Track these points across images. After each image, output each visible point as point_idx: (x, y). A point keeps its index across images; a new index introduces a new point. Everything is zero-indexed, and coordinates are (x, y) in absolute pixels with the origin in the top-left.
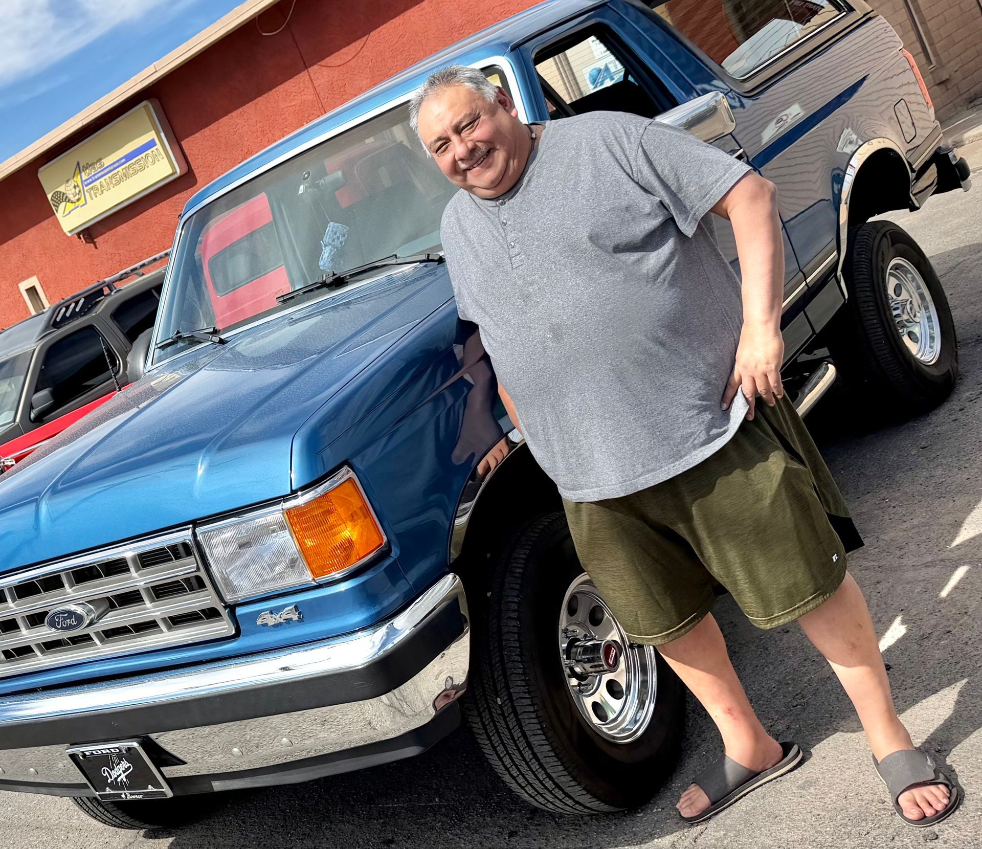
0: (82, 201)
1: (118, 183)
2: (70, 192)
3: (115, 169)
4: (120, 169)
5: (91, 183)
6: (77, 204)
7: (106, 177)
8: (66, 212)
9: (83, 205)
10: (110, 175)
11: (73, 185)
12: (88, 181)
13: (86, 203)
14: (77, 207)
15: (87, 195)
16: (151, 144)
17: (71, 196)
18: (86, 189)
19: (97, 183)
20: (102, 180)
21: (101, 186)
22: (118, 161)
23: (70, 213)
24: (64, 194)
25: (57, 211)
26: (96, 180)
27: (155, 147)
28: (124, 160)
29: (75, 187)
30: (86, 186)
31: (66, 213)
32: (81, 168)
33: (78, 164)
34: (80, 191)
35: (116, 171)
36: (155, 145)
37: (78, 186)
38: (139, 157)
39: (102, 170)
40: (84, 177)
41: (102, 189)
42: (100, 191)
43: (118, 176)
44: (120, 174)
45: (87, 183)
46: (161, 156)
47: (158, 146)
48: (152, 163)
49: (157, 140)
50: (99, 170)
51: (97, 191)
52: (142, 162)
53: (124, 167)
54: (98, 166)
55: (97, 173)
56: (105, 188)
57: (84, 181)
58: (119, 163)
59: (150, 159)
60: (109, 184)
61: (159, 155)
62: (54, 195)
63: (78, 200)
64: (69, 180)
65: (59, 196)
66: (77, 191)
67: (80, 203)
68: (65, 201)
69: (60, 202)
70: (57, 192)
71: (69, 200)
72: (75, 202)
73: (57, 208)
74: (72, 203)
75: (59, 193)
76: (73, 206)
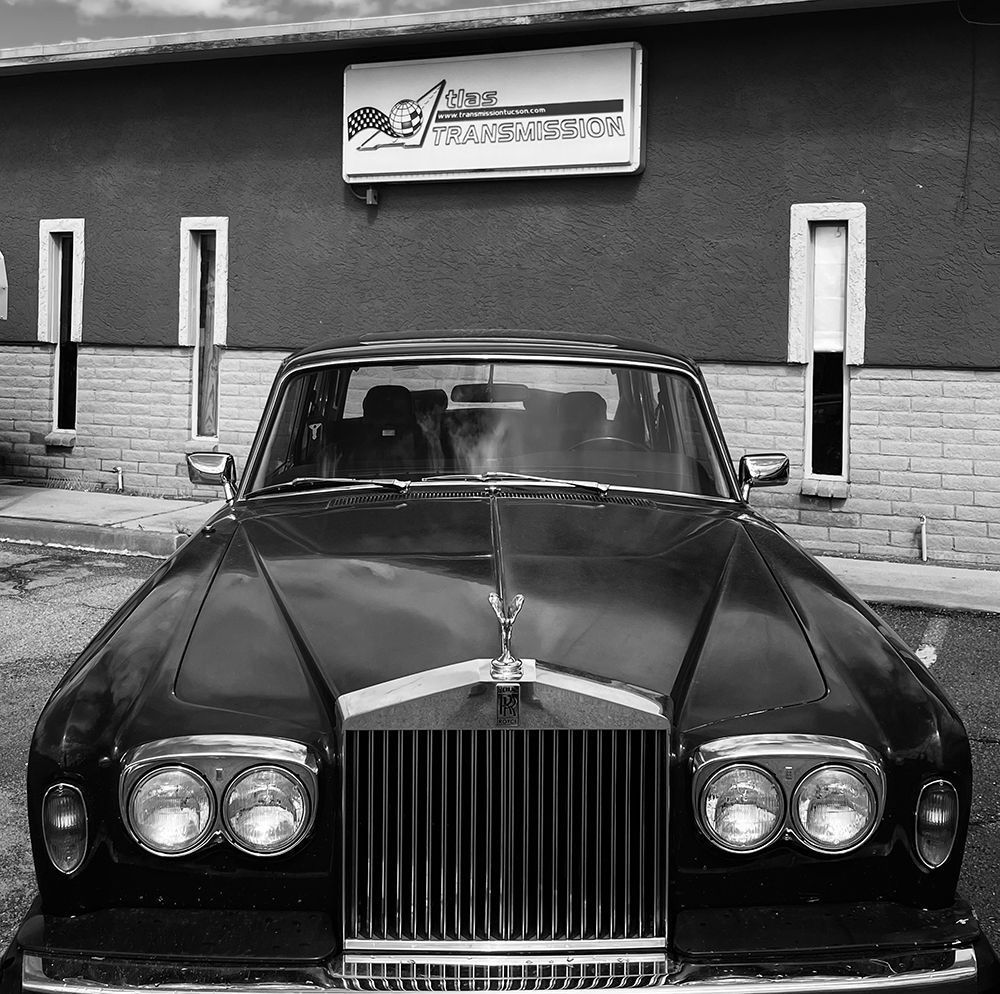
0: (416, 139)
1: (509, 139)
2: (397, 119)
3: (520, 116)
4: (525, 121)
5: (451, 120)
6: (400, 141)
7: (490, 122)
8: (370, 144)
9: (414, 146)
10: (499, 122)
11: (412, 110)
12: (448, 116)
13: (421, 145)
14: (402, 144)
15: (431, 135)
16: (616, 105)
17: (397, 127)
18: (433, 124)
19: (465, 125)
20: (478, 124)
21: (471, 133)
22: (529, 107)
23: (376, 148)
24: (383, 116)
25: (350, 136)
26: (465, 119)
27: (614, 115)
28: (542, 110)
29: (414, 115)
30: (438, 120)
31: (365, 146)
32: (445, 92)
34: (419, 124)
35: (514, 121)
36: (621, 110)
37: (421, 115)
38: (577, 117)
39: (491, 110)
40: (442, 107)
41: (468, 137)
42: (461, 138)
43: (513, 129)
44: (519, 127)
45: (442, 117)
46: (620, 132)
47: (626, 114)
48: (597, 135)
49: (627, 105)
50: (481, 107)
51: (455, 136)
52: (577, 126)
53: (535, 119)
54: (482, 101)
55: (474, 111)
56: (475, 137)
57: (439, 113)
58: (530, 111)
59: (596, 128)
60: (488, 135)
61: (617, 128)
62: (362, 112)
63: (406, 136)
64: (407, 101)
65: (371, 116)
66: (415, 122)
67: (408, 141)
68: (380, 128)
69: (368, 126)
70: (371, 109)
71: (389, 129)
72: (398, 137)
73: (354, 132)
74: (392, 135)
75: (374, 112)
76: (391, 140)
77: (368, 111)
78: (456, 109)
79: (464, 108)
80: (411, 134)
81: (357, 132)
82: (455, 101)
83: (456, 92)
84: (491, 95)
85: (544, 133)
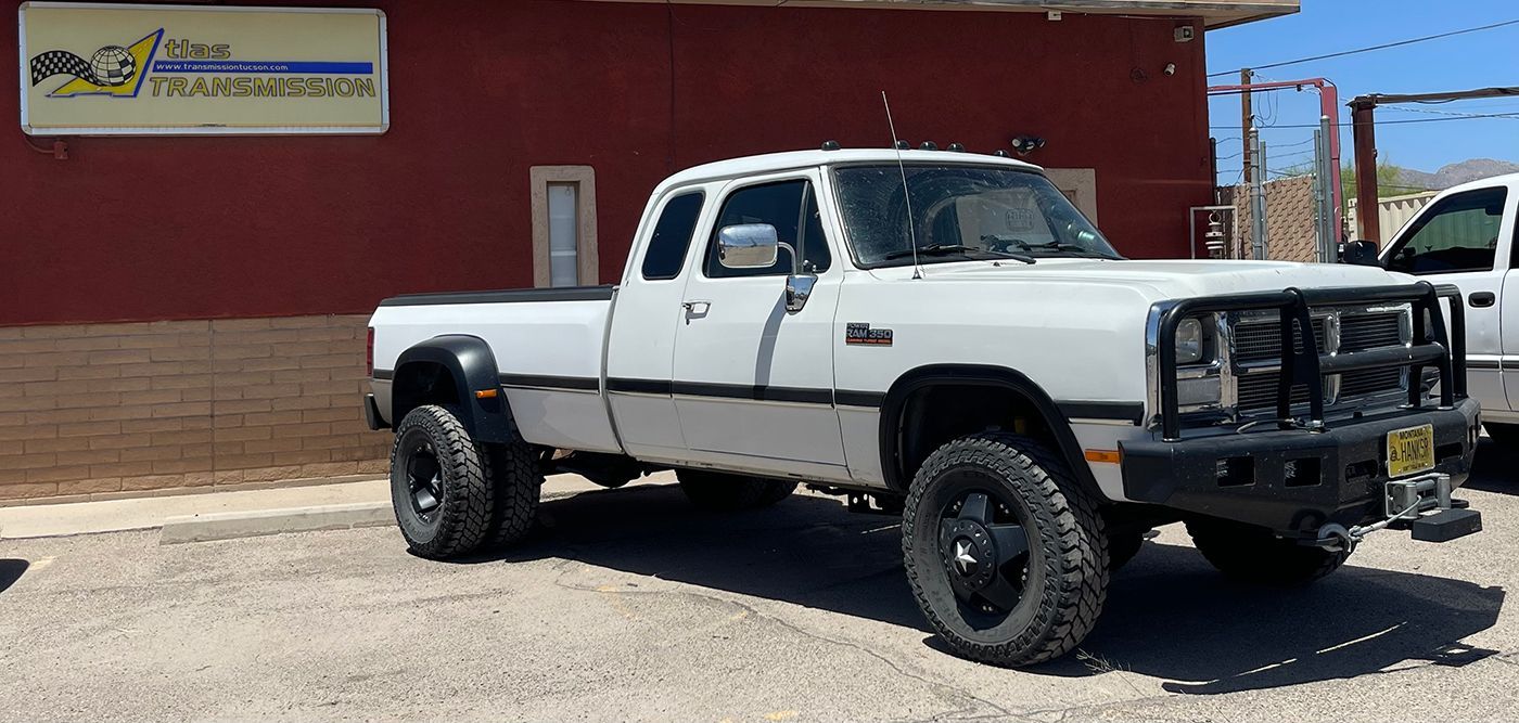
0: (128, 89)
1: (245, 93)
2: (102, 66)
3: (258, 71)
4: (265, 77)
5: (172, 70)
6: (105, 89)
7: (223, 76)
8: (64, 91)
9: (125, 97)
10: (234, 76)
11: (121, 58)
12: (169, 67)
13: (135, 95)
14: (110, 94)
15: (147, 86)
16: (366, 68)
17: (102, 74)
18: (150, 73)
19: (191, 77)
20: (208, 77)
21: (200, 85)
22: (269, 64)
23: (73, 96)
24: (81, 61)
25: (35, 81)
26: (191, 71)
27: (368, 76)
28: (285, 67)
29: (124, 63)
30: (155, 70)
32: (164, 40)
34: (132, 73)
36: (371, 73)
37: (133, 64)
38: (324, 76)
39: (218, 63)
40: (161, 55)
41: (195, 90)
42: (187, 90)
43: (251, 84)
44: (258, 82)
45: (161, 67)
46: (371, 92)
47: (374, 77)
48: (344, 94)
49: (376, 68)
50: (211, 59)
51: (180, 88)
52: (324, 85)
53: (277, 76)
54: (212, 53)
55: (203, 63)
56: (205, 90)
57: (157, 63)
58: (270, 67)
59: (344, 88)
60: (221, 88)
61: (367, 88)
62: (51, 55)
63: (114, 85)
64: (115, 48)
65: (64, 60)
66: (127, 70)
67: (118, 91)
68: (77, 74)
69: (61, 71)
70: (64, 53)
71: (91, 76)
72: (103, 85)
73: (40, 77)
74: (95, 83)
75: (68, 56)
76: (93, 88)
77: (59, 55)
78: (180, 59)
79: (189, 59)
80: (122, 83)
81: (44, 76)
82: (178, 51)
83: (178, 42)
84: (222, 49)
85: (287, 90)
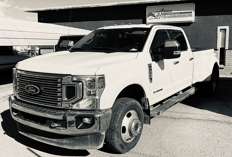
0: (159, 18)
1: (174, 17)
2: (156, 14)
4: (176, 15)
5: (164, 15)
7: (171, 15)
15: (161, 17)
16: (191, 12)
17: (156, 16)
18: (161, 15)
19: (167, 15)
20: (169, 15)
23: (152, 19)
24: (153, 14)
25: (148, 17)
26: (167, 14)
27: (191, 14)
29: (158, 14)
30: (162, 15)
31: (150, 19)
32: (164, 10)
33: (163, 9)
38: (185, 14)
39: (171, 13)
47: (193, 14)
49: (193, 12)
51: (165, 17)
53: (178, 14)
56: (168, 17)
59: (188, 16)
60: (170, 17)
61: (191, 16)
64: (157, 12)
66: (158, 15)
67: (157, 18)
68: (153, 16)
69: (151, 16)
70: (151, 13)
76: (154, 18)
82: (165, 12)
83: (165, 10)
84: (171, 11)
85: (179, 16)
